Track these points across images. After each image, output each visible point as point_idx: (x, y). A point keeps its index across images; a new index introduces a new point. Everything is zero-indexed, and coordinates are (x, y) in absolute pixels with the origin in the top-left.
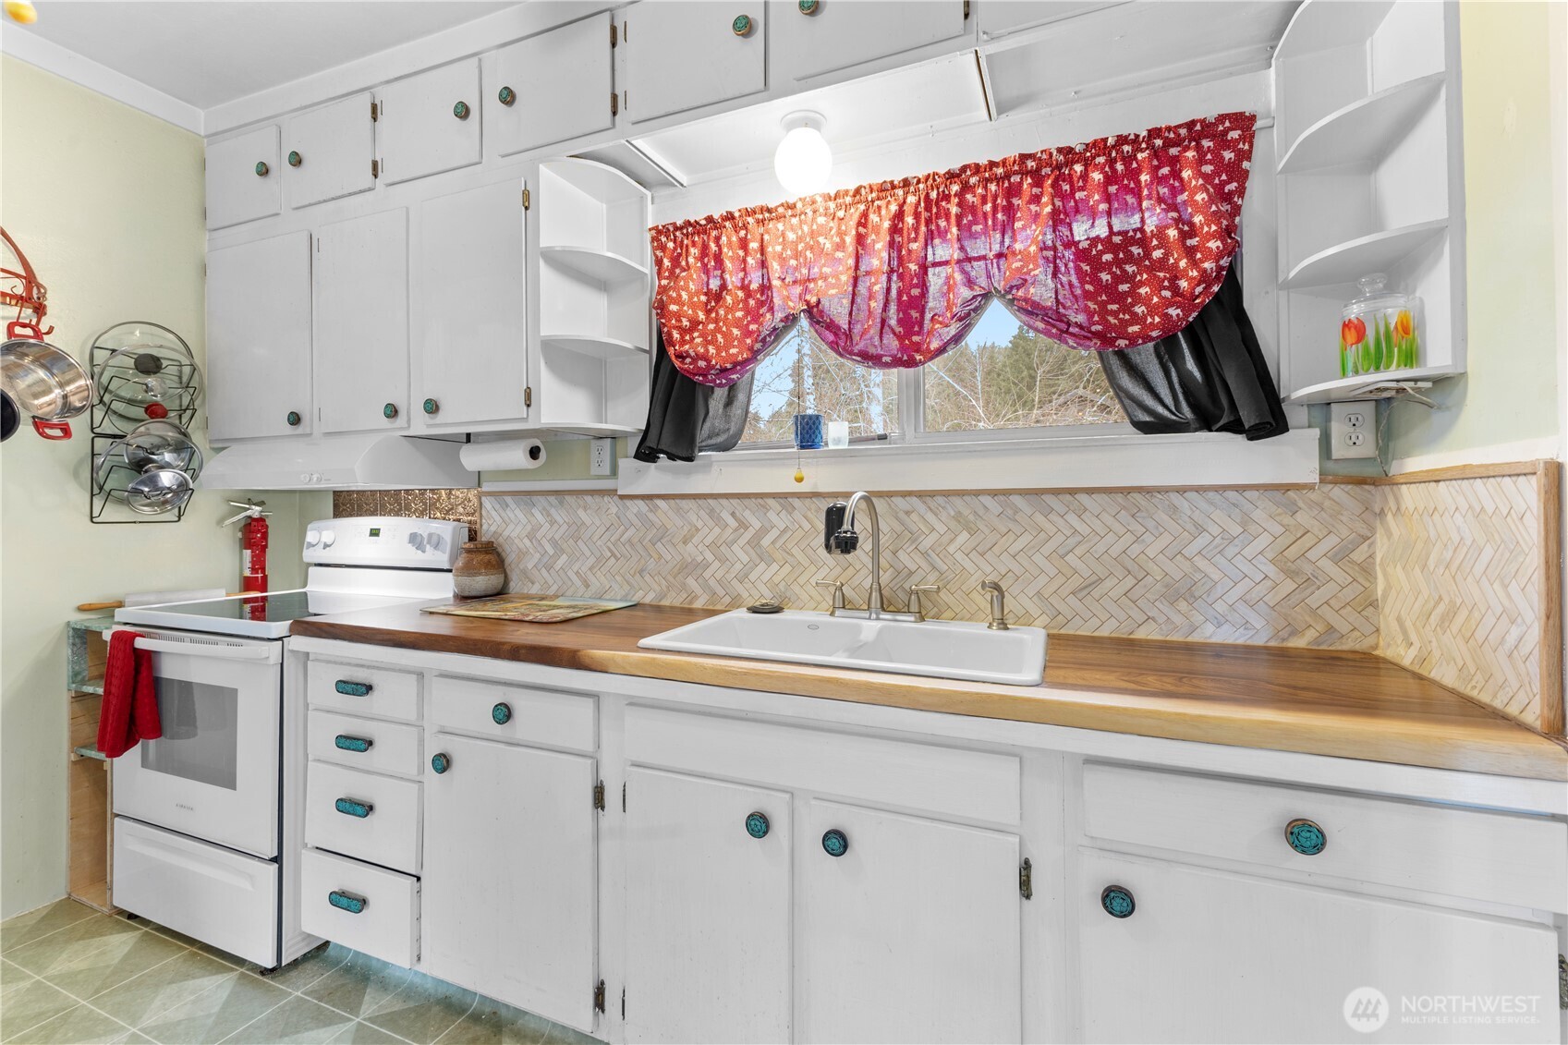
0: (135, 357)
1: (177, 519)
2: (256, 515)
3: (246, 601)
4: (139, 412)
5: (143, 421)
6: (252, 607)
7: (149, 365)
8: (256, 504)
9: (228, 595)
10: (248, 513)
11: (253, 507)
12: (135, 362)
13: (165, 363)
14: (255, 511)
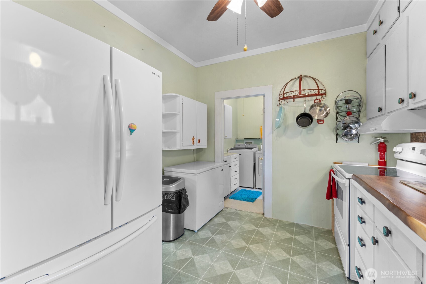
0: (345, 100)
1: (358, 142)
2: (382, 141)
3: (379, 168)
4: (346, 115)
5: (346, 116)
6: (380, 170)
7: (348, 102)
8: (383, 138)
9: (369, 165)
10: (379, 141)
11: (381, 139)
12: (345, 102)
13: (352, 100)
14: (382, 140)
